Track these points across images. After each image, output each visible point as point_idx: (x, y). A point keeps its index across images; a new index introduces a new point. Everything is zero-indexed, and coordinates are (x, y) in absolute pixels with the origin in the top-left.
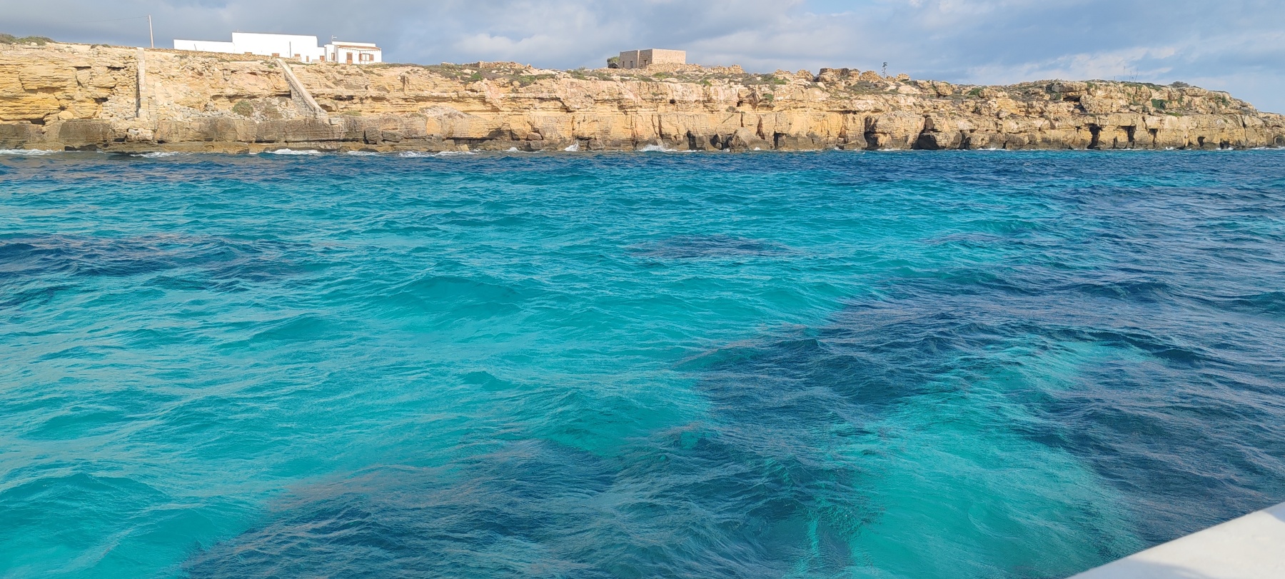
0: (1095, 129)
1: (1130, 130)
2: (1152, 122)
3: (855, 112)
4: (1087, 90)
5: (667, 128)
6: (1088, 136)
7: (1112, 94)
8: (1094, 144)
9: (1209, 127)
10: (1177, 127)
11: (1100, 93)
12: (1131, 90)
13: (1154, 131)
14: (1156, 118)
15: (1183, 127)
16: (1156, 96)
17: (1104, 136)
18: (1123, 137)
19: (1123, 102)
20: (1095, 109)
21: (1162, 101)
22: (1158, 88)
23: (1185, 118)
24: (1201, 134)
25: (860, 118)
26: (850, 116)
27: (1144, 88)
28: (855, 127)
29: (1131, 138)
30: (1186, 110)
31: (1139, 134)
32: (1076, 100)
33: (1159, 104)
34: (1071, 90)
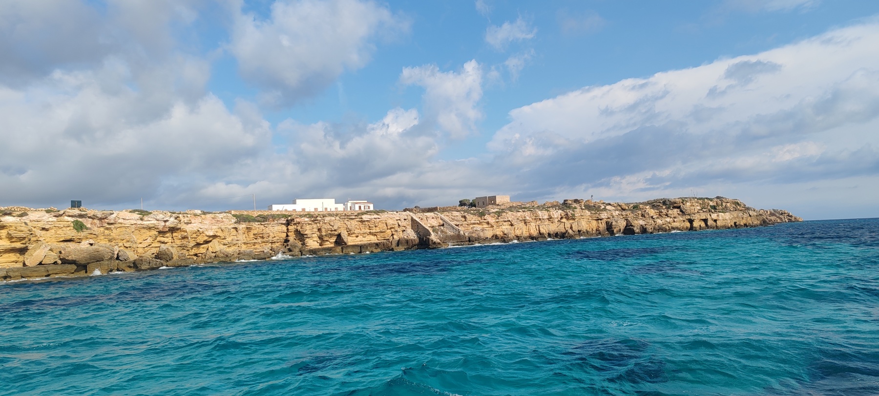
0: (691, 221)
1: (705, 221)
2: (714, 216)
3: (601, 220)
4: (682, 203)
5: (542, 231)
6: (688, 225)
7: (694, 204)
8: (692, 228)
9: (738, 217)
10: (725, 218)
11: (688, 204)
12: (700, 202)
13: (715, 221)
14: (716, 215)
15: (727, 218)
16: (711, 203)
17: (696, 224)
18: (703, 224)
19: (699, 208)
20: (689, 212)
21: (714, 206)
22: (711, 200)
23: (727, 214)
24: (735, 221)
25: (604, 222)
26: (600, 221)
27: (706, 200)
28: (603, 226)
29: (707, 224)
30: (725, 210)
31: (710, 222)
32: (679, 207)
33: (714, 208)
34: (675, 203)
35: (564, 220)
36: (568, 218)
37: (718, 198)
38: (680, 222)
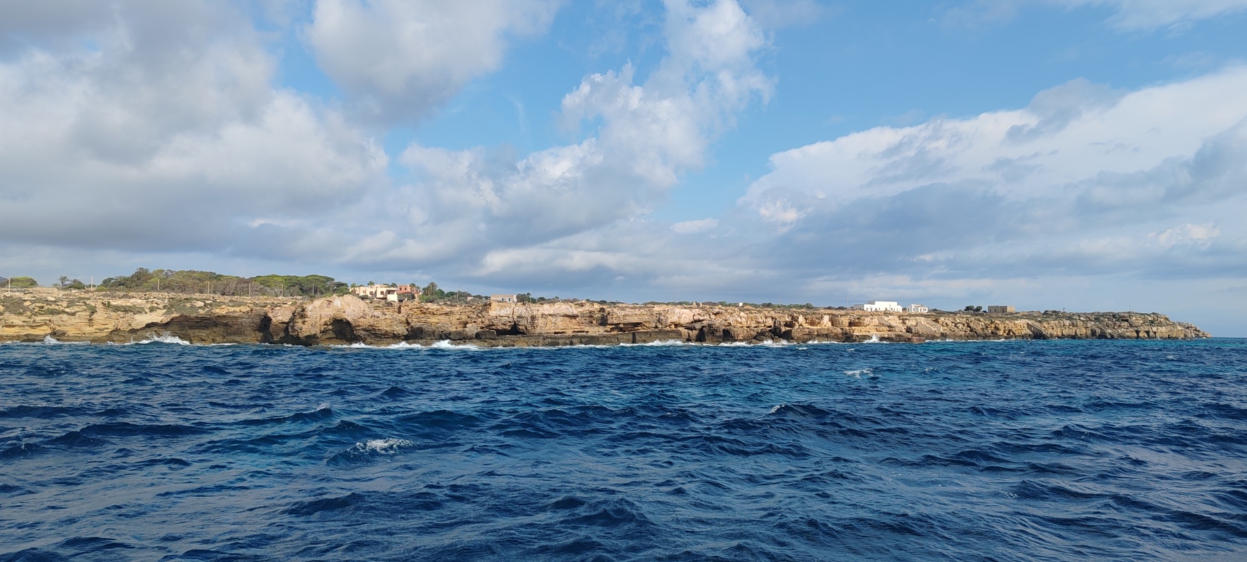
0: (1138, 332)
1: (1148, 332)
2: (1154, 329)
4: (1129, 317)
6: (1135, 335)
7: (1137, 318)
8: (1138, 337)
9: (1171, 330)
10: (1161, 331)
11: (1134, 318)
12: (1142, 316)
13: (1155, 333)
14: (1156, 328)
15: (1163, 331)
16: (1150, 318)
17: (1141, 335)
18: (1146, 335)
19: (1142, 322)
20: (1136, 324)
22: (1149, 315)
23: (1164, 328)
24: (1168, 334)
27: (1146, 315)
29: (1148, 335)
30: (1160, 324)
31: (1151, 334)
32: (1127, 321)
33: (1152, 322)
34: (1124, 317)
35: (1071, 327)
36: (1073, 326)
37: (1154, 314)
38: (1131, 333)
